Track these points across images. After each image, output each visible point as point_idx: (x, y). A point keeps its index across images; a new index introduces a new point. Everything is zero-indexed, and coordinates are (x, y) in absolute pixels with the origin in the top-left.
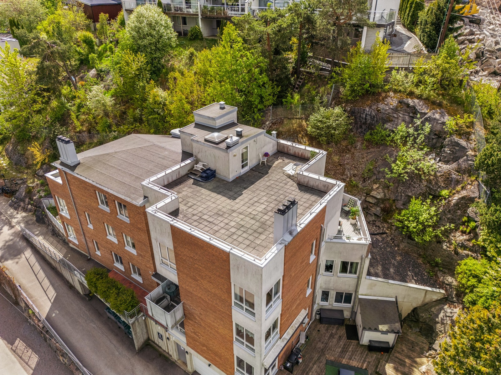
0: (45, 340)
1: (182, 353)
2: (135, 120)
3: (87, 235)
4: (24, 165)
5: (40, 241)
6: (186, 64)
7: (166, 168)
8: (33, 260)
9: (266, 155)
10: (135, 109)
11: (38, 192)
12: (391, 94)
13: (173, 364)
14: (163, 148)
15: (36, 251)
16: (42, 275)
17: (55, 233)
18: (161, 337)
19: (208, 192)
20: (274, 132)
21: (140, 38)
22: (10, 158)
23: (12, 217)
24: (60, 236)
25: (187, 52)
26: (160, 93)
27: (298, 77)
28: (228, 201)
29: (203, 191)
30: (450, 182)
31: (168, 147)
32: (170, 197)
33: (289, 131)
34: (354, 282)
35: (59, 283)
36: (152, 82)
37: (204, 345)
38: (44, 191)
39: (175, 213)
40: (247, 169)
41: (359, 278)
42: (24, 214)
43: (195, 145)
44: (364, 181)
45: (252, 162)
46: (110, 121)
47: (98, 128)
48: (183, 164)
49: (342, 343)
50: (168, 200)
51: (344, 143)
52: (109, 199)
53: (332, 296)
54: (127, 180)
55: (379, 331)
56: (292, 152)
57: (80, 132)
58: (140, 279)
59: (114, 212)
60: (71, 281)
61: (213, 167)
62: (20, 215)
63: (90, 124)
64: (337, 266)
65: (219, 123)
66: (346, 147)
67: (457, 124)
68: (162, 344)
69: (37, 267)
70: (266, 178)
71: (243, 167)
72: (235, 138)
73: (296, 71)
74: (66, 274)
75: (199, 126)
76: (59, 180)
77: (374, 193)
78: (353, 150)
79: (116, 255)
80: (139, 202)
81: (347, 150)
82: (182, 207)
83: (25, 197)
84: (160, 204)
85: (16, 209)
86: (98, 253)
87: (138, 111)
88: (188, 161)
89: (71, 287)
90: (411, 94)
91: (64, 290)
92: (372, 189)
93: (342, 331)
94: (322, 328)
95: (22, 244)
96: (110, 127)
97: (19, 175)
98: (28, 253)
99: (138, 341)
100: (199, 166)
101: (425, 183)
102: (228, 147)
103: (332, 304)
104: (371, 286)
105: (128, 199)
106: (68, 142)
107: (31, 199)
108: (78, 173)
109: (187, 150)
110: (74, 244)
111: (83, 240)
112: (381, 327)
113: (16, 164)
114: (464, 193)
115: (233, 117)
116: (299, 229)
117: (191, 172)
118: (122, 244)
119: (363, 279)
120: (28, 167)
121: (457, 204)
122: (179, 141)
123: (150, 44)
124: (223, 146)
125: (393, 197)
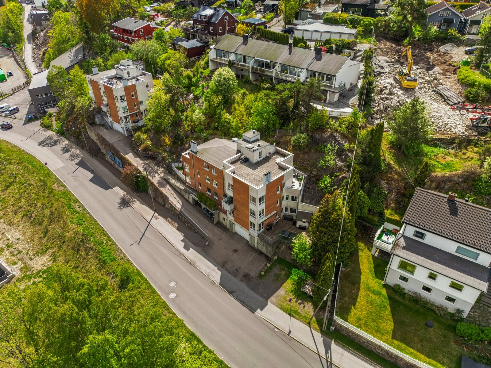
0: (179, 219)
1: (232, 225)
2: (215, 128)
3: (196, 180)
4: (159, 145)
5: (172, 181)
6: (241, 98)
7: (230, 156)
8: (170, 189)
9: (270, 153)
10: (215, 123)
11: (168, 159)
12: (329, 129)
13: (228, 230)
14: (229, 147)
15: (171, 185)
16: (175, 195)
17: (179, 179)
18: (224, 219)
19: (245, 167)
20: (274, 144)
21: (220, 85)
22: (152, 141)
23: (157, 170)
24: (181, 180)
25: (242, 91)
26: (227, 117)
27: (294, 114)
28: (252, 171)
29: (244, 166)
30: (340, 170)
31: (231, 147)
32: (233, 167)
33: (284, 141)
34: (296, 204)
35: (182, 199)
36: (225, 111)
37: (240, 219)
38: (171, 159)
39: (234, 173)
40: (261, 159)
41: (298, 203)
42: (163, 169)
43: (242, 148)
44: (311, 167)
45: (263, 156)
46: (203, 127)
47: (196, 130)
48: (237, 155)
49: (290, 226)
50: (231, 169)
51: (306, 150)
52: (209, 166)
53: (289, 209)
54: (216, 160)
55: (302, 221)
56: (281, 153)
57: (187, 131)
58: (217, 198)
59: (210, 171)
60: (187, 198)
61: (248, 157)
62: (161, 170)
63: (192, 127)
64: (290, 198)
65: (252, 140)
66: (307, 151)
67: (349, 146)
68: (224, 222)
69: (173, 192)
70: (267, 163)
71: (260, 158)
72: (257, 148)
73: (293, 111)
74: (186, 195)
75: (244, 140)
76: (188, 157)
77: (313, 172)
78: (310, 153)
79: (208, 188)
80: (221, 168)
81: (307, 153)
82: (236, 171)
83: (162, 161)
84: (229, 169)
85: (158, 166)
86: (200, 188)
87: (216, 124)
88: (239, 154)
89: (188, 201)
90: (336, 131)
91: (185, 201)
92: (313, 171)
93: (292, 223)
94: (284, 221)
95: (165, 182)
96: (202, 130)
97: (157, 150)
98: (168, 186)
99: (216, 221)
100: (243, 157)
101: (331, 170)
102: (254, 151)
103: (289, 213)
104: (303, 206)
105: (217, 167)
106: (195, 144)
107: (165, 162)
108: (198, 155)
109: (239, 149)
110: (189, 184)
111: (194, 182)
112: (303, 220)
113: (155, 144)
114: (344, 175)
115: (258, 137)
116: (272, 181)
117: (239, 159)
118: (212, 183)
119: (299, 203)
120: (161, 146)
121: (341, 179)
122: (236, 144)
123: (224, 89)
124: (252, 150)
125: (320, 175)
